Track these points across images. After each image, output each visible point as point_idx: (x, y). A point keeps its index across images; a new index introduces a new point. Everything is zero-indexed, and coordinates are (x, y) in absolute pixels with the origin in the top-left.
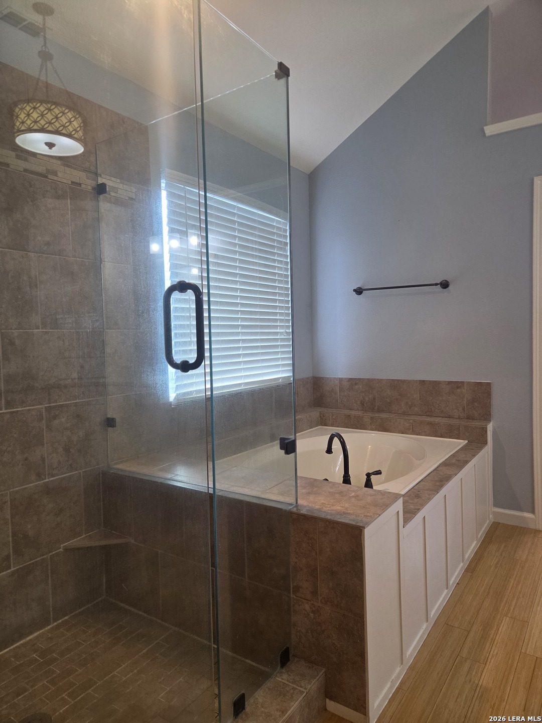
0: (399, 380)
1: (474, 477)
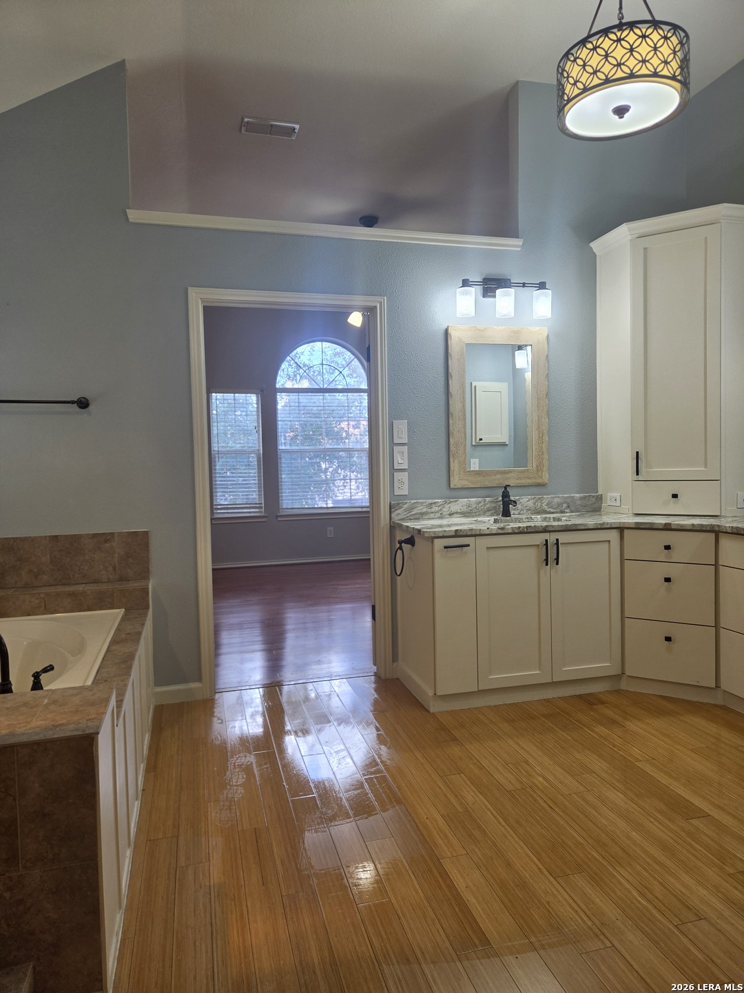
1: (144, 651)
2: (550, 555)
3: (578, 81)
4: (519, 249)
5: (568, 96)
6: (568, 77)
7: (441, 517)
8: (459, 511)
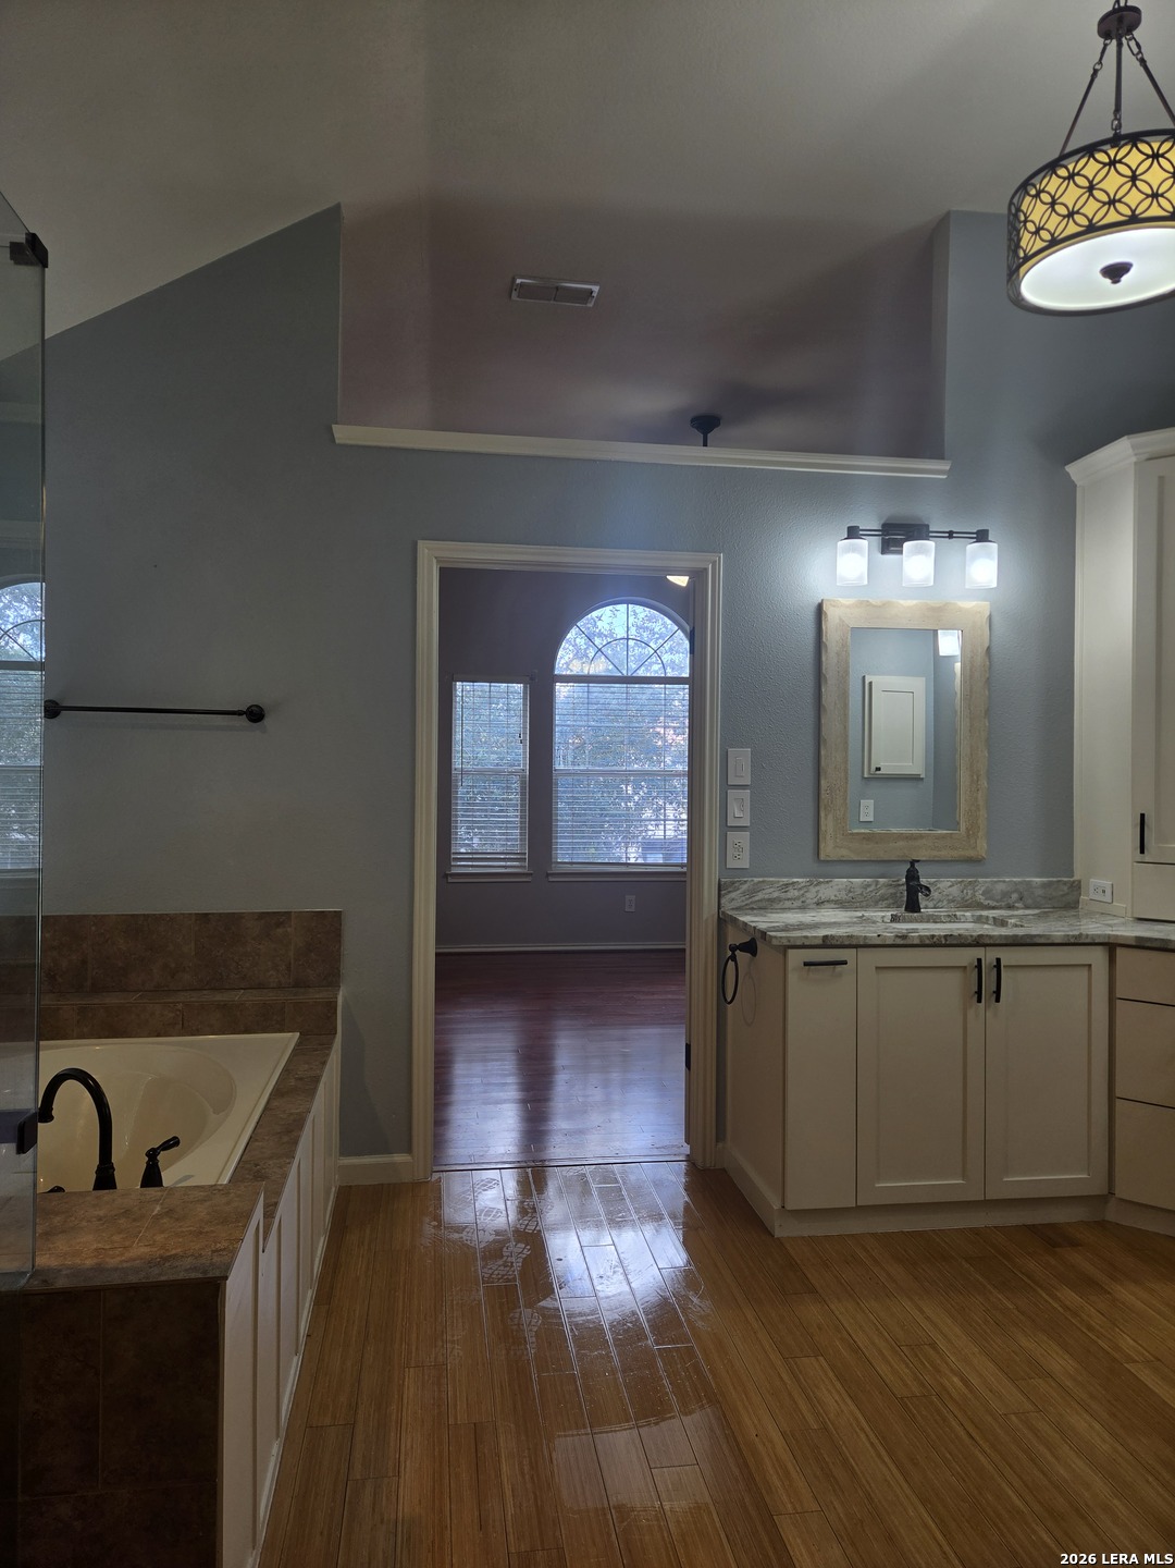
0: (148, 915)
1: (323, 1106)
2: (985, 985)
3: (1042, 228)
4: (945, 477)
5: (1024, 251)
6: (1026, 221)
7: (803, 908)
8: (833, 898)
